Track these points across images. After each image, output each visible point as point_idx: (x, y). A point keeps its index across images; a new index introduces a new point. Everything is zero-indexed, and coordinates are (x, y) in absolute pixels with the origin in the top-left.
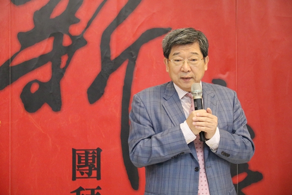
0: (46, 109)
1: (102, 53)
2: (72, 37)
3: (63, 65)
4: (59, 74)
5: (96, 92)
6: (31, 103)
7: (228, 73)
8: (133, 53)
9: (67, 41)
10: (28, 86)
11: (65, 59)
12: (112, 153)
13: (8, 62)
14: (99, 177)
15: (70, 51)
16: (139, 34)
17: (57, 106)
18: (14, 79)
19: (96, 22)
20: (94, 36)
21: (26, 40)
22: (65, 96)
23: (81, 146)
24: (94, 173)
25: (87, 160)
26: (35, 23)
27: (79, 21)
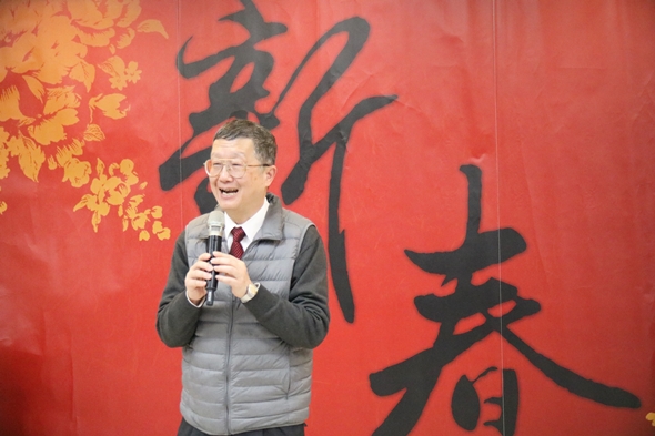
1: (300, 136)
2: (260, 115)
5: (292, 189)
7: (484, 156)
8: (342, 133)
10: (204, 183)
13: (177, 153)
16: (351, 106)
18: (188, 175)
19: (291, 93)
20: (288, 114)
26: (211, 100)
27: (267, 93)
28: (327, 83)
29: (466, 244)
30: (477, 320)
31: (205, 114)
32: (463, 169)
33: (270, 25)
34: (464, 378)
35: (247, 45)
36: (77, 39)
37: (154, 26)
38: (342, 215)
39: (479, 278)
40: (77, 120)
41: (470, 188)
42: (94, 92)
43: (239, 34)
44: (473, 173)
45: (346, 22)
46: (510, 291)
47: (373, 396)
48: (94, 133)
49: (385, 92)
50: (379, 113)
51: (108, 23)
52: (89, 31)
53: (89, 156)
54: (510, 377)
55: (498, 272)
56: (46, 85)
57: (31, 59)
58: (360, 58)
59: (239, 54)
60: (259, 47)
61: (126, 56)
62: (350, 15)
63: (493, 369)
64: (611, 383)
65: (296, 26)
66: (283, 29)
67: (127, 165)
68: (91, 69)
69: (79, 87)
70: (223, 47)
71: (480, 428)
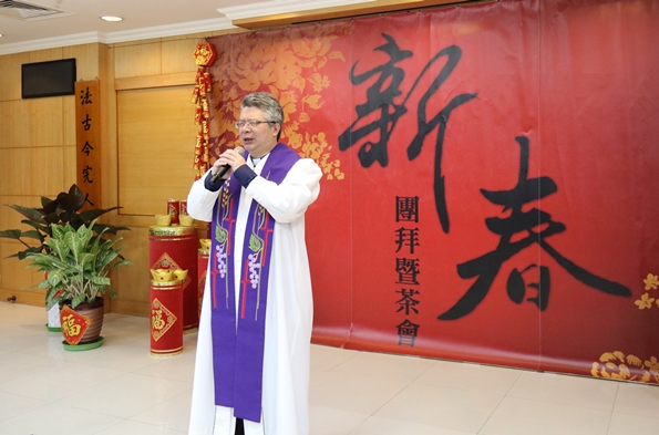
0: (376, 165)
1: (419, 119)
2: (396, 107)
3: (388, 130)
4: (385, 136)
5: (414, 150)
6: (366, 160)
7: (531, 131)
8: (444, 116)
9: (391, 110)
10: (364, 146)
11: (390, 124)
12: (427, 200)
13: (349, 129)
14: (417, 221)
15: (394, 118)
16: (449, 100)
17: (384, 163)
18: (354, 141)
19: (414, 93)
20: (412, 105)
21: (362, 111)
22: (391, 154)
23: (403, 194)
24: (413, 217)
25: (407, 205)
26: (368, 97)
27: (401, 93)
28: (436, 86)
29: (518, 186)
30: (524, 234)
31: (364, 106)
32: (517, 139)
33: (403, 52)
34: (515, 270)
35: (389, 65)
36: (296, 64)
37: (338, 55)
38: (443, 166)
39: (526, 208)
40: (295, 110)
41: (521, 151)
42: (304, 94)
43: (384, 58)
44: (523, 142)
45: (447, 48)
46: (545, 217)
47: (459, 278)
48: (304, 117)
49: (470, 91)
50: (466, 104)
51: (313, 54)
52: (303, 59)
53: (301, 131)
54: (545, 271)
55: (538, 204)
56: (280, 90)
57: (273, 76)
58: (456, 70)
59: (385, 70)
60: (396, 65)
61: (322, 72)
62: (450, 44)
63: (534, 265)
64: (611, 279)
65: (418, 52)
66: (410, 54)
67: (321, 136)
68: (303, 80)
69: (297, 90)
70: (376, 65)
71: (525, 302)
